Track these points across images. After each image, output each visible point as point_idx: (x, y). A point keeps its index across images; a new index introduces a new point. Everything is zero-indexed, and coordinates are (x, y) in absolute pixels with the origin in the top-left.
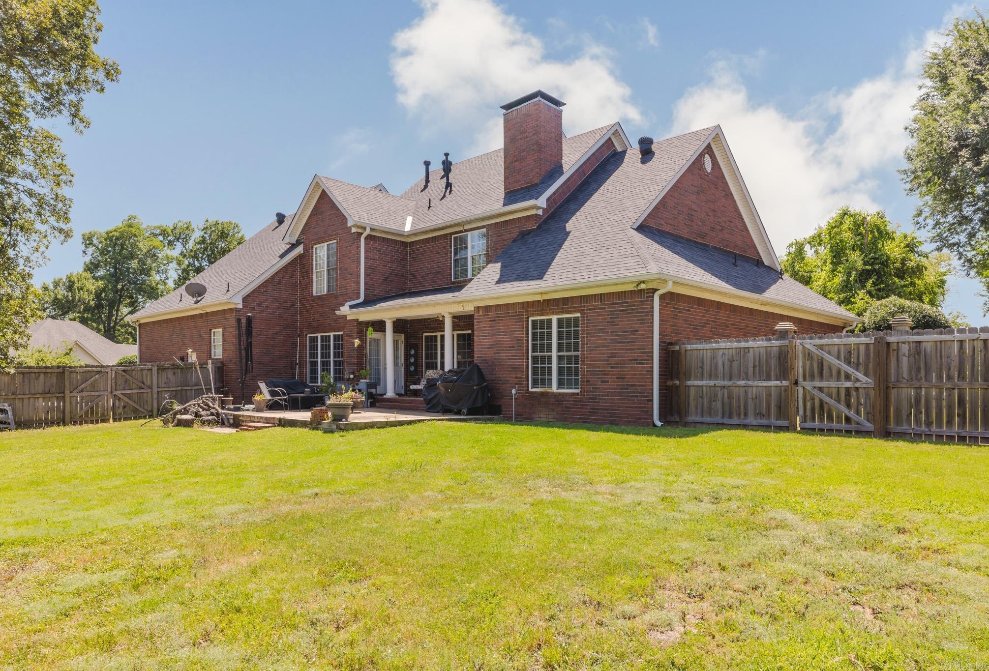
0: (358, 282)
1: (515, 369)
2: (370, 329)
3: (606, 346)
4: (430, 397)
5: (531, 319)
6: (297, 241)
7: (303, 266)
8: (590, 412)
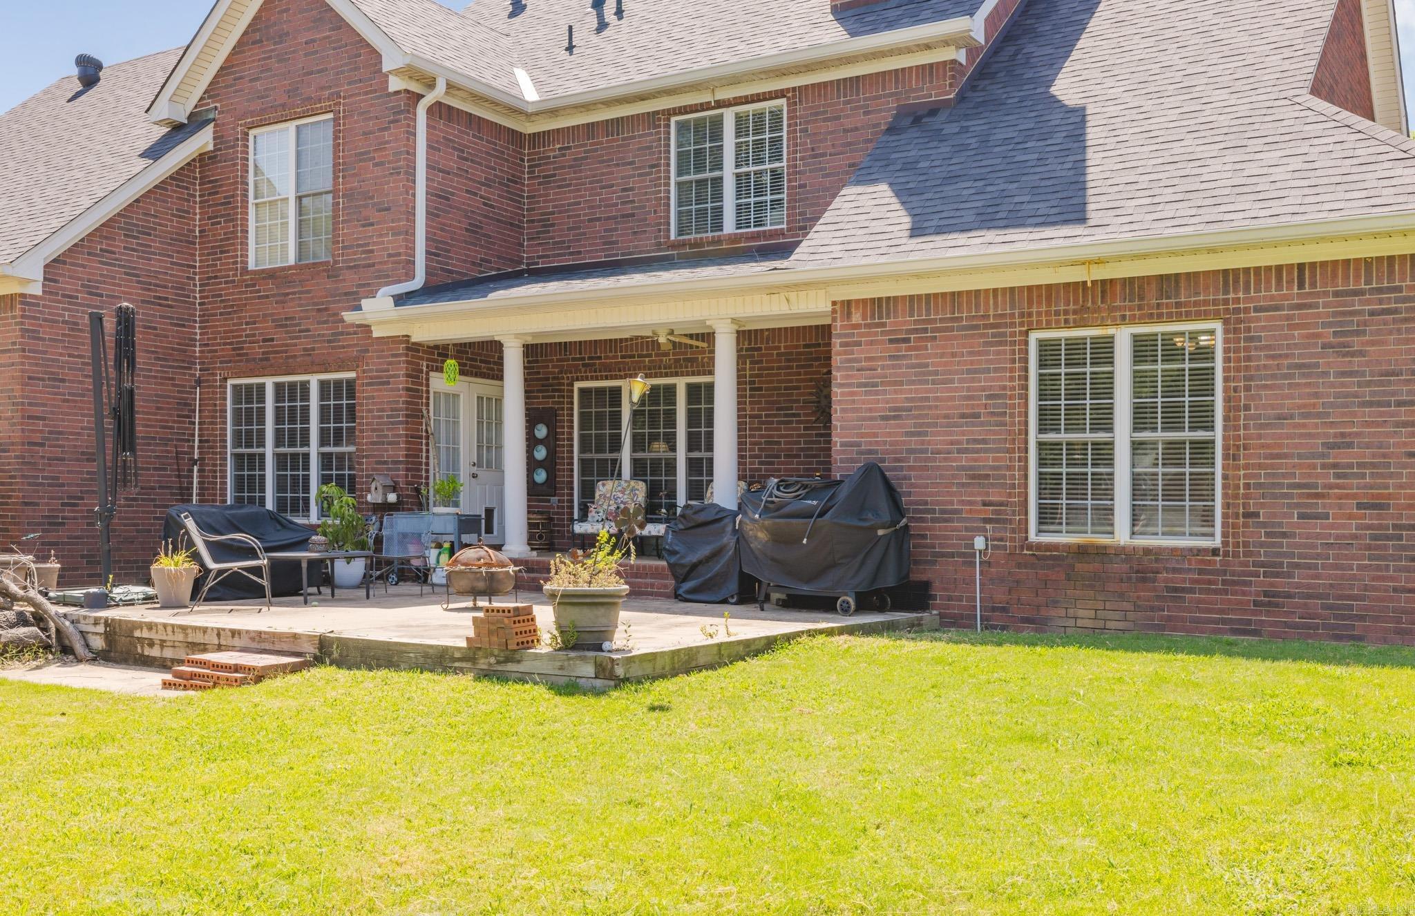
0: (410, 233)
1: (978, 477)
2: (451, 363)
3: (1318, 415)
4: (693, 558)
5: (1034, 336)
6: (191, 116)
7: (211, 187)
8: (1256, 603)
